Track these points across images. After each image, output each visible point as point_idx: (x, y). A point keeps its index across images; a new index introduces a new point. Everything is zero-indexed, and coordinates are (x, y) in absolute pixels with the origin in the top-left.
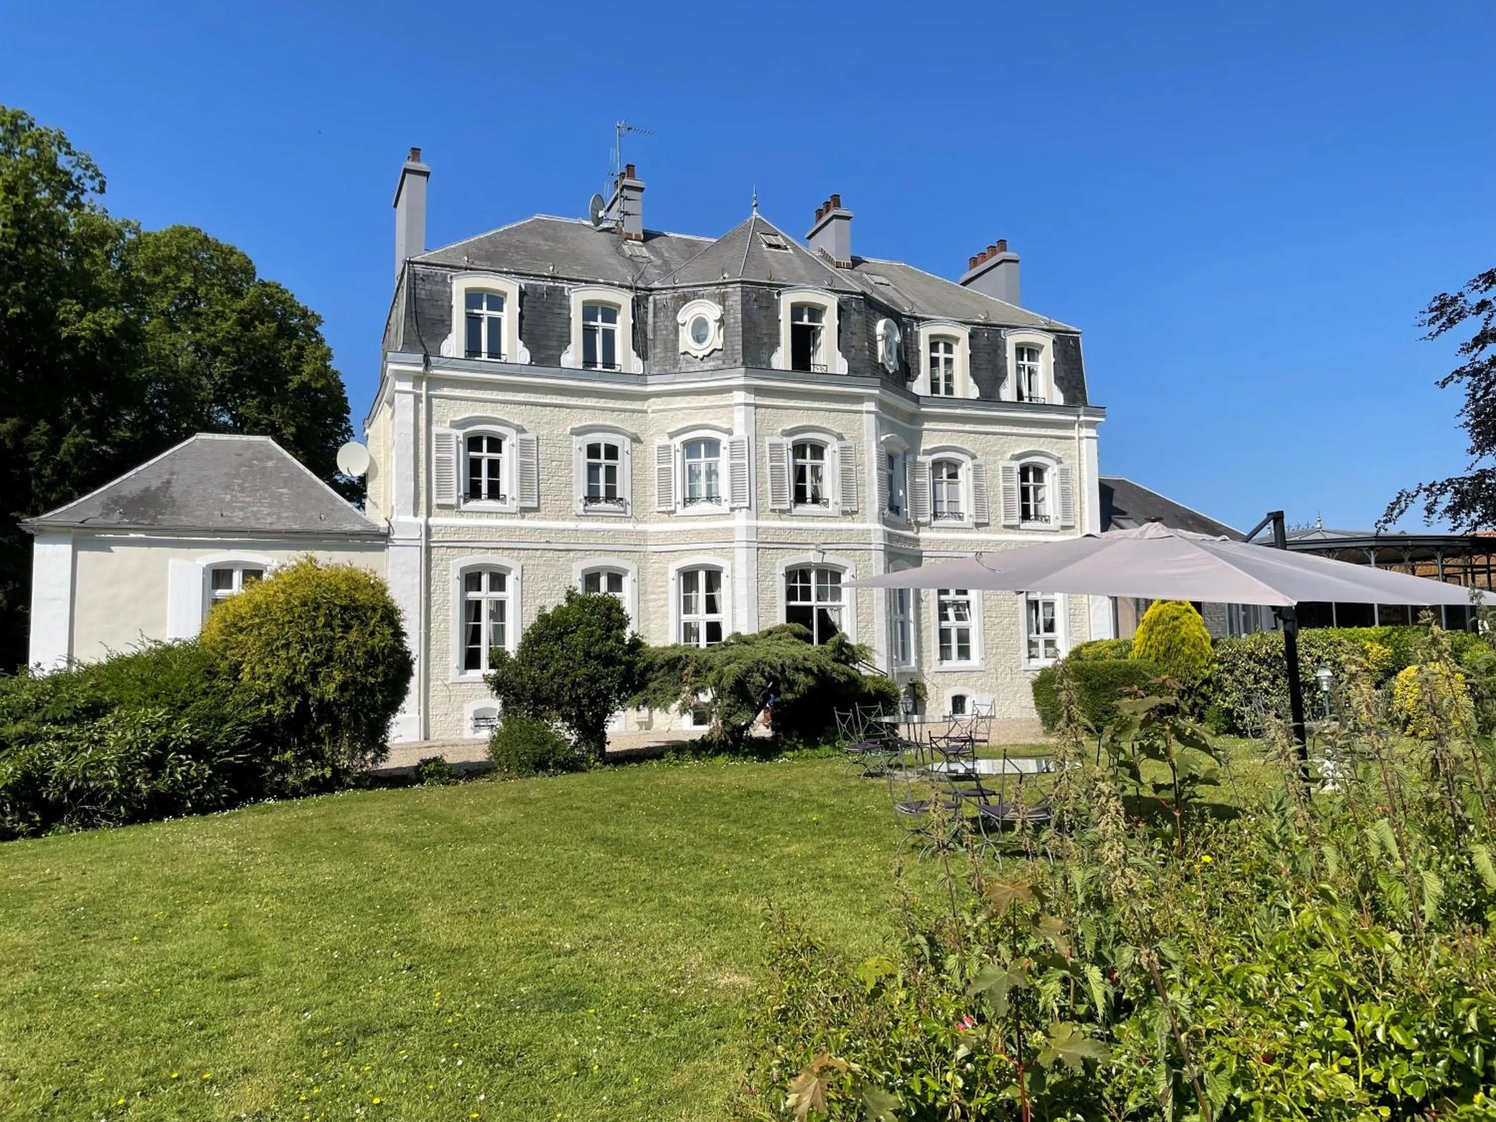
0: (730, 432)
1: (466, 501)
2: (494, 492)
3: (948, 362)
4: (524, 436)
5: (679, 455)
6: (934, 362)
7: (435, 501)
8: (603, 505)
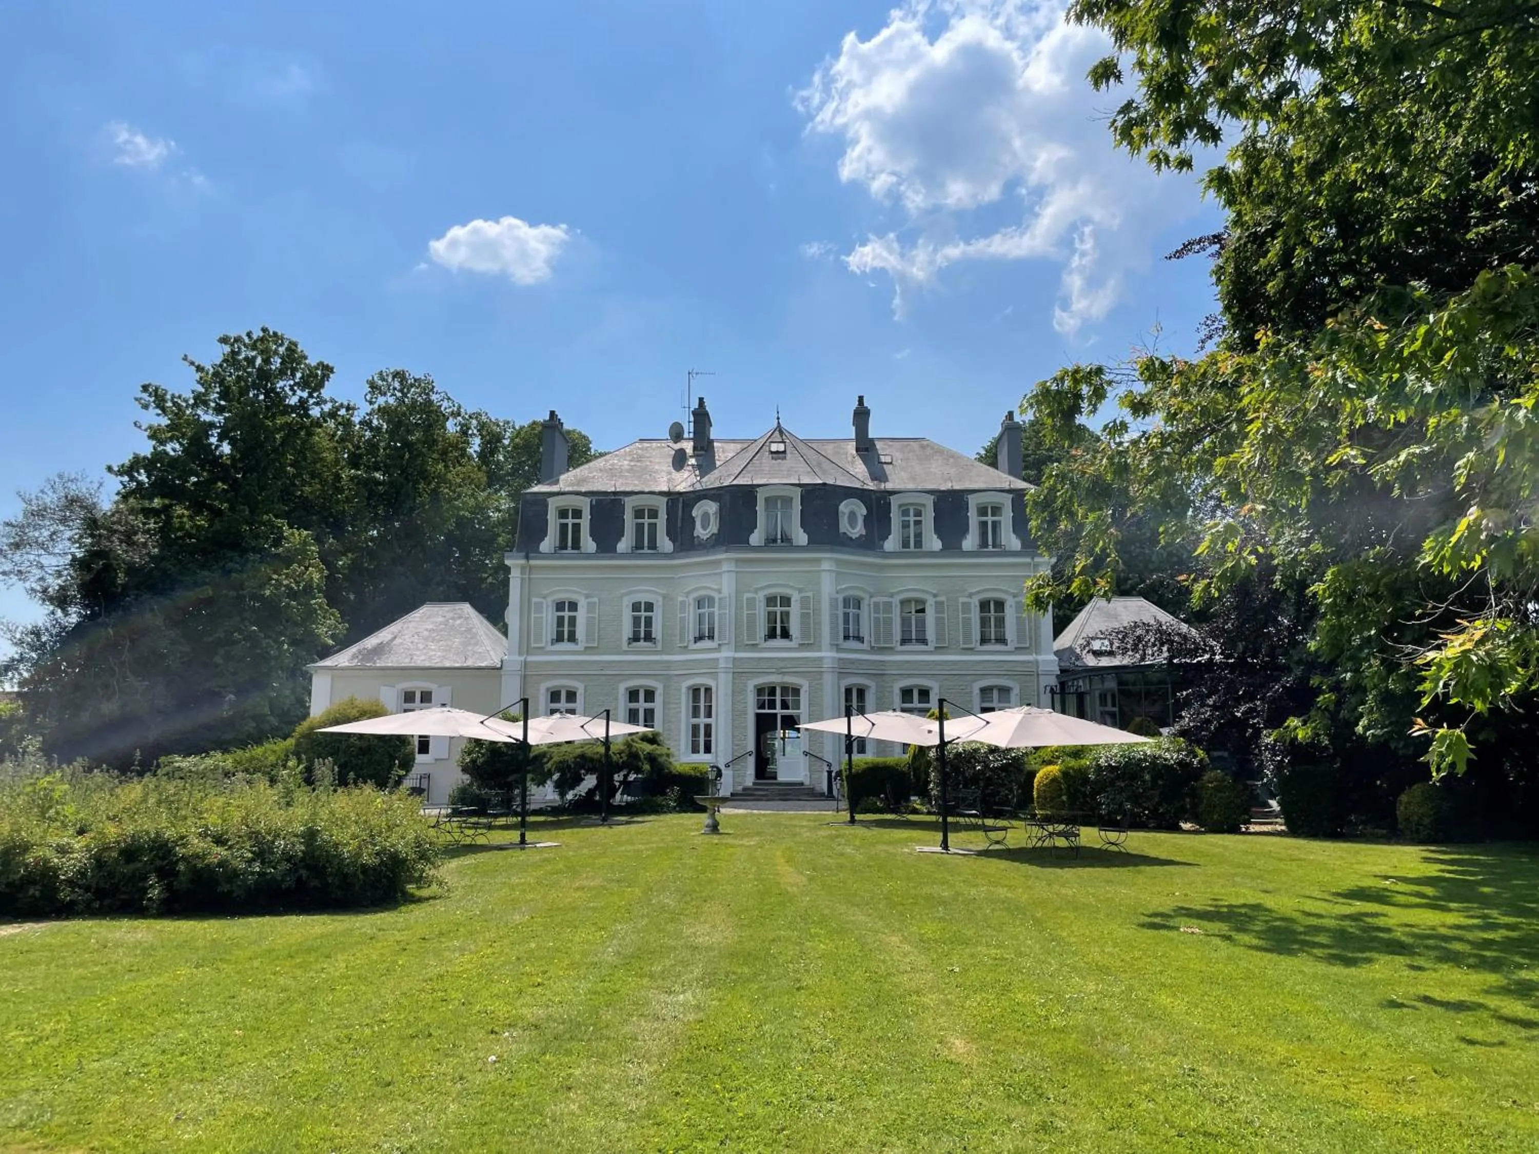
0: (719, 591)
1: (552, 644)
2: (572, 638)
3: (918, 523)
4: (590, 600)
5: (691, 608)
6: (906, 525)
7: (533, 645)
8: (642, 643)
